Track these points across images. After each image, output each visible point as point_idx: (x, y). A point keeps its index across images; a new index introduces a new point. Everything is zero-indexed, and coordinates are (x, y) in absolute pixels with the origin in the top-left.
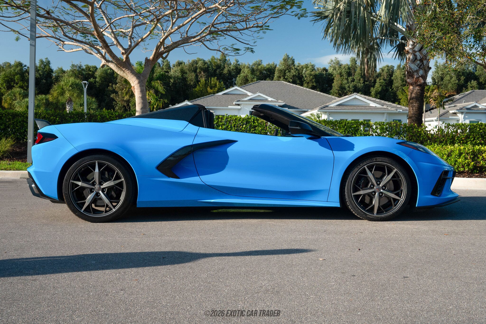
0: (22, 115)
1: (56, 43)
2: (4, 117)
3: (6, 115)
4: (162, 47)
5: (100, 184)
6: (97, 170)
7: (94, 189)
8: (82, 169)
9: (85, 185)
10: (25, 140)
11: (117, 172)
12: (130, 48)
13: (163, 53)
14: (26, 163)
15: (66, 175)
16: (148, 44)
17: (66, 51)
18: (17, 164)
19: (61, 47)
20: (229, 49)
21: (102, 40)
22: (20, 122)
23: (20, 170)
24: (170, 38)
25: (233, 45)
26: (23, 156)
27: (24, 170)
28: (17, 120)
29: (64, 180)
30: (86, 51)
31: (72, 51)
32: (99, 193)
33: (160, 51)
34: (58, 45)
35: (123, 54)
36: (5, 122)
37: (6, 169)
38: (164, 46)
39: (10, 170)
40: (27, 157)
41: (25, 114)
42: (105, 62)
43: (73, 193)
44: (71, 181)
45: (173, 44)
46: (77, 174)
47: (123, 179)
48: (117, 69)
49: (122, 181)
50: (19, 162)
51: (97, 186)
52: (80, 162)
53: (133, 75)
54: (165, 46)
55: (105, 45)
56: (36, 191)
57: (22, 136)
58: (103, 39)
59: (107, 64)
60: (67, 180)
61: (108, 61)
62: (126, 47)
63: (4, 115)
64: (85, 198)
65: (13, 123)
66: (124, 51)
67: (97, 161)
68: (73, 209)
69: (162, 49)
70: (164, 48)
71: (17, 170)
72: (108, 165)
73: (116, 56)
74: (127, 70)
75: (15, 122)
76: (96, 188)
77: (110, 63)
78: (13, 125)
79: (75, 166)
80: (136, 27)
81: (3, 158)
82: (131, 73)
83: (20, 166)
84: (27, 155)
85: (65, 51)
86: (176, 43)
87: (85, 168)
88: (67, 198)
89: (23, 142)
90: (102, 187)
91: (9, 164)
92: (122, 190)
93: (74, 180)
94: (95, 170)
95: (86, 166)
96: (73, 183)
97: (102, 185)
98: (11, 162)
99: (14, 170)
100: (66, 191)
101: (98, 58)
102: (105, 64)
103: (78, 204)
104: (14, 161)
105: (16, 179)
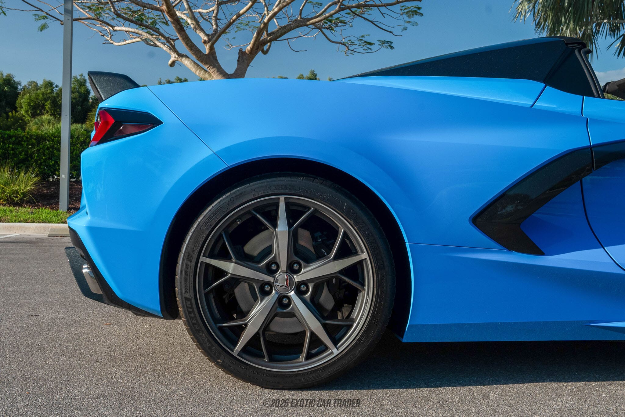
0: (52, 139)
1: (101, 32)
2: (25, 142)
3: (27, 138)
4: (265, 32)
5: (292, 270)
6: (282, 227)
7: (270, 285)
8: (234, 221)
9: (243, 271)
10: (56, 177)
11: (345, 233)
12: (215, 34)
13: (265, 42)
14: (58, 211)
15: (188, 238)
16: (234, 38)
17: (116, 44)
18: (44, 212)
19: (108, 39)
20: (357, 42)
21: (174, 20)
22: (48, 149)
23: (49, 222)
24: (275, 21)
25: (363, 36)
26: (53, 201)
27: (55, 223)
28: (44, 146)
29: (182, 255)
30: (146, 41)
31: (125, 43)
32: (289, 298)
33: (261, 39)
34: (103, 36)
35: (205, 42)
36: (26, 149)
37: (26, 221)
38: (267, 31)
39: (33, 222)
40: (59, 202)
41: (55, 137)
42: (177, 56)
43: (207, 295)
44: (202, 259)
45: (280, 29)
46: (220, 236)
47: (364, 256)
48: (194, 67)
49: (361, 262)
50: (46, 210)
51: (281, 276)
52: (232, 201)
53: (221, 76)
54: (269, 32)
55: (179, 27)
56: (94, 287)
57: (51, 171)
58: (175, 18)
59: (179, 59)
60: (188, 257)
61: (181, 55)
62: (211, 32)
63: (25, 138)
64: (244, 314)
65: (38, 150)
66: (206, 38)
67: (282, 198)
68: (208, 345)
69: (264, 36)
70: (268, 35)
71: (44, 222)
72: (316, 211)
73: (194, 45)
74: (211, 67)
75: (40, 149)
76: (277, 280)
77: (184, 59)
78: (38, 154)
79: (214, 213)
80: (222, 4)
81: (23, 203)
82: (217, 72)
83: (48, 216)
84: (59, 199)
85: (114, 43)
86: (285, 27)
87: (245, 219)
88: (190, 313)
89: (53, 180)
90: (297, 278)
91: (32, 213)
92: (359, 287)
93: (211, 256)
94: (275, 226)
95: (249, 212)
96: (208, 265)
97: (297, 272)
98: (34, 210)
99: (39, 222)
100: (186, 292)
101: (165, 51)
102: (176, 59)
103: (221, 329)
104: (39, 208)
105: (41, 237)
